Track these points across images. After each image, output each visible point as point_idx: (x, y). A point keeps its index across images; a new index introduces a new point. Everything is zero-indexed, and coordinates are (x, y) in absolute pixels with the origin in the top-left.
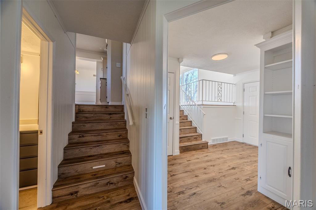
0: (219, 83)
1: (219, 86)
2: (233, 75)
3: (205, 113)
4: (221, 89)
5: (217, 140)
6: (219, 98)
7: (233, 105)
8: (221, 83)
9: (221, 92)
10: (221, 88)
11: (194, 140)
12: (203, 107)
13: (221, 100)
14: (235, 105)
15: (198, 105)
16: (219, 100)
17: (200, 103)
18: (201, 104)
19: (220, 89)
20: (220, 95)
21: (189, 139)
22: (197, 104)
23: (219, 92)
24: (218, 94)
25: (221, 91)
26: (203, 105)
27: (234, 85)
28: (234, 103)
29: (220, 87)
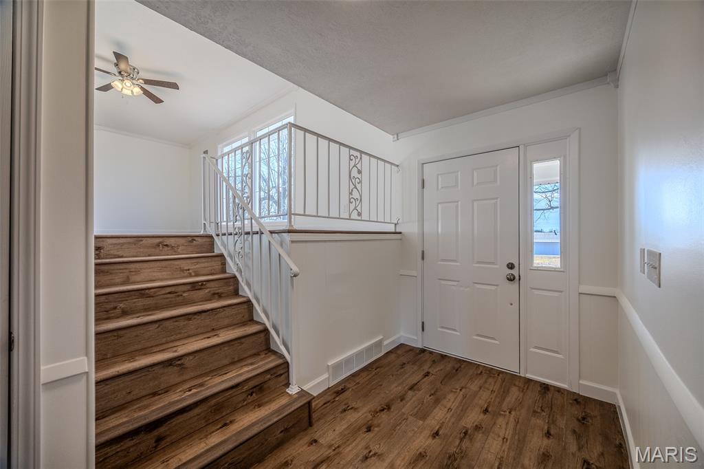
0: (352, 152)
1: (352, 163)
2: (391, 137)
3: (295, 269)
4: (359, 176)
5: (348, 361)
6: (352, 206)
7: (393, 231)
8: (358, 154)
9: (358, 186)
10: (360, 172)
11: (250, 399)
12: (292, 242)
13: (360, 214)
14: (397, 231)
15: (272, 232)
16: (354, 215)
17: (282, 223)
18: (281, 228)
19: (355, 173)
20: (356, 195)
21: (219, 408)
23: (352, 186)
24: (351, 194)
25: (360, 182)
26: (289, 232)
27: (396, 168)
28: (396, 224)
29: (355, 166)
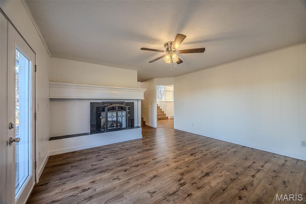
22: (164, 101)
